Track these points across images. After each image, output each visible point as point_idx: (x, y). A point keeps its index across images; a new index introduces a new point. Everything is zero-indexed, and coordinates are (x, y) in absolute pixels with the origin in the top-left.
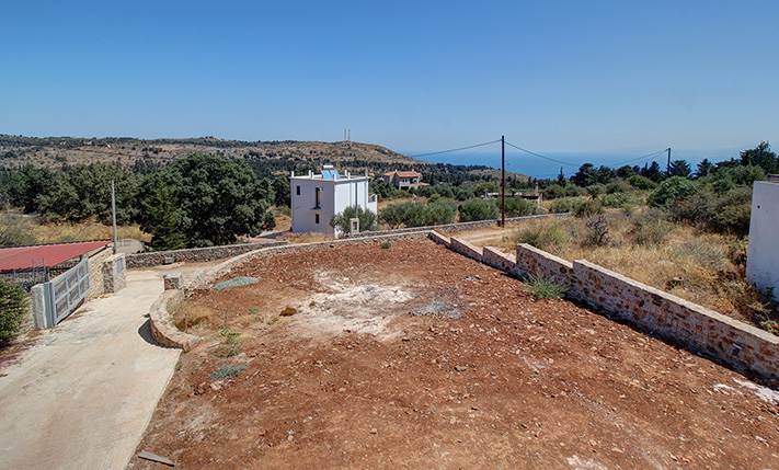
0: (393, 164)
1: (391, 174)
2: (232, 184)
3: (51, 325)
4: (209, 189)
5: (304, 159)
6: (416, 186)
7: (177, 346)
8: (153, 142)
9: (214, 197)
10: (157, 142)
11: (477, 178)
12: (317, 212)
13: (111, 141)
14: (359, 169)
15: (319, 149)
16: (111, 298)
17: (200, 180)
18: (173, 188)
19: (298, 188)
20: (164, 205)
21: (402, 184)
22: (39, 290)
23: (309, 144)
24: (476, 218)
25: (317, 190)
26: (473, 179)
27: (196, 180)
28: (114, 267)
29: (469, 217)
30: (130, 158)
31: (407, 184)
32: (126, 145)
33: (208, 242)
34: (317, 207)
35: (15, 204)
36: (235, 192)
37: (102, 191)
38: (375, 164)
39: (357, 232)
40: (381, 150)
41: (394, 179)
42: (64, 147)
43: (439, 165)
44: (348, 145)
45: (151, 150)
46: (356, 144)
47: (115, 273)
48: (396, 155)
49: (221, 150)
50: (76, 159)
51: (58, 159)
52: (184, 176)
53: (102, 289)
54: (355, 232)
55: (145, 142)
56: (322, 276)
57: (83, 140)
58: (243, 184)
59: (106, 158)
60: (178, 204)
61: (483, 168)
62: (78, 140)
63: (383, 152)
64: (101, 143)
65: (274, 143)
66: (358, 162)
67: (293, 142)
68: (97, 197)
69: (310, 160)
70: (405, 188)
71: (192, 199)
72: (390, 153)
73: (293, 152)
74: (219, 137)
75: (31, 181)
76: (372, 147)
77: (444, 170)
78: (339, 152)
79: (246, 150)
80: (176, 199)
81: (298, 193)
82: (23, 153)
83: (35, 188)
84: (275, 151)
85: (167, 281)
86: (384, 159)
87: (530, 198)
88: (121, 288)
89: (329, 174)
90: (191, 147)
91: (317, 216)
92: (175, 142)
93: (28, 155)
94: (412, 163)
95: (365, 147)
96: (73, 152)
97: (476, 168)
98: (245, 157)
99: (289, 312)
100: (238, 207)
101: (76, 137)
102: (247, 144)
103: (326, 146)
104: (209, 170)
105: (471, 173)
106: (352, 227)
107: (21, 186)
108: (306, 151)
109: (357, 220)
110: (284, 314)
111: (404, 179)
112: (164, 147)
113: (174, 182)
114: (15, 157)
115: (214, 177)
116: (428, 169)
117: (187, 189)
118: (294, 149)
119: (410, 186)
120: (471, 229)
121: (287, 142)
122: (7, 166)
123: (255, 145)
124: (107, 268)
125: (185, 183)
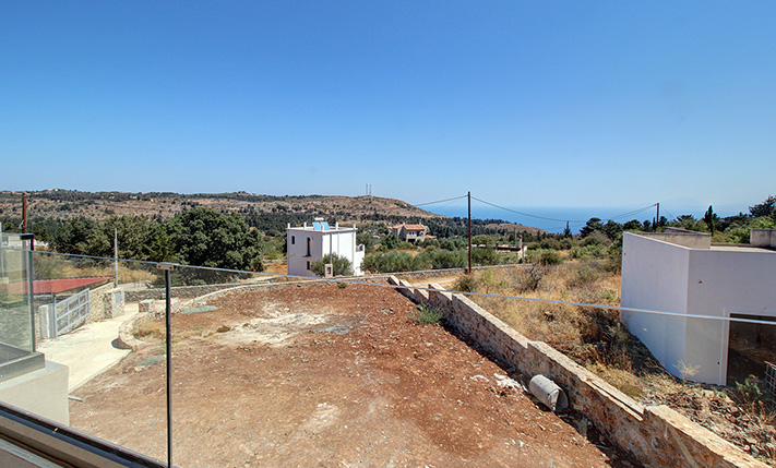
0: (411, 218)
1: (399, 227)
2: (224, 233)
3: (53, 336)
4: (204, 237)
5: (327, 213)
6: (422, 239)
7: (129, 347)
8: (191, 197)
9: (208, 245)
10: (195, 196)
11: (493, 232)
12: (308, 259)
13: (154, 195)
14: (378, 223)
15: (342, 203)
16: (108, 322)
17: (197, 229)
18: (172, 236)
19: (293, 238)
20: (163, 250)
21: (409, 236)
22: (45, 309)
23: (332, 198)
24: (446, 267)
25: (309, 239)
26: (489, 232)
27: (194, 230)
28: (114, 298)
29: (439, 265)
30: (171, 212)
31: (414, 236)
32: (167, 199)
33: (202, 281)
34: (309, 255)
35: (60, 250)
36: (226, 240)
37: (130, 240)
38: (394, 217)
39: (331, 276)
40: (400, 205)
41: (402, 231)
42: (112, 200)
43: (455, 219)
44: (369, 200)
45: (189, 204)
46: (377, 199)
47: (113, 302)
48: (415, 209)
49: (252, 204)
50: (124, 211)
51: (107, 212)
52: (185, 226)
53: (103, 316)
54: (328, 276)
55: (184, 196)
56: (268, 307)
57: (130, 194)
58: (234, 233)
59: (149, 210)
60: (177, 249)
61: (499, 222)
62: (125, 194)
63: (402, 207)
64: (144, 198)
65: (300, 197)
66: (377, 216)
67: (317, 197)
68: (127, 245)
69: (332, 213)
70: (412, 241)
71: (189, 245)
72: (409, 207)
73: (317, 206)
74: (250, 192)
75: (75, 231)
76: (391, 201)
77: (460, 224)
78: (361, 206)
79: (274, 204)
80: (174, 245)
81: (293, 243)
82: (76, 206)
83: (78, 236)
84: (301, 205)
85: (141, 306)
86: (403, 213)
87: (512, 250)
88: (118, 315)
89: (320, 225)
90: (224, 201)
91: (308, 263)
92: (211, 196)
93: (80, 208)
94: (430, 217)
95: (385, 201)
96: (120, 204)
97: (492, 222)
98: (274, 210)
99: (225, 329)
100: (229, 252)
101: (124, 192)
102: (276, 199)
103: (348, 201)
104: (205, 221)
105: (487, 226)
106: (327, 272)
107: (67, 235)
108: (329, 205)
109: (331, 265)
110: (220, 331)
111: (411, 232)
112: (201, 201)
113: (174, 231)
114: (70, 210)
115: (208, 226)
116: (445, 222)
117: (186, 237)
118: (319, 203)
119: (417, 238)
120: (439, 276)
121: (312, 197)
122: (62, 218)
123: (283, 199)
124: (107, 299)
125: (184, 232)
